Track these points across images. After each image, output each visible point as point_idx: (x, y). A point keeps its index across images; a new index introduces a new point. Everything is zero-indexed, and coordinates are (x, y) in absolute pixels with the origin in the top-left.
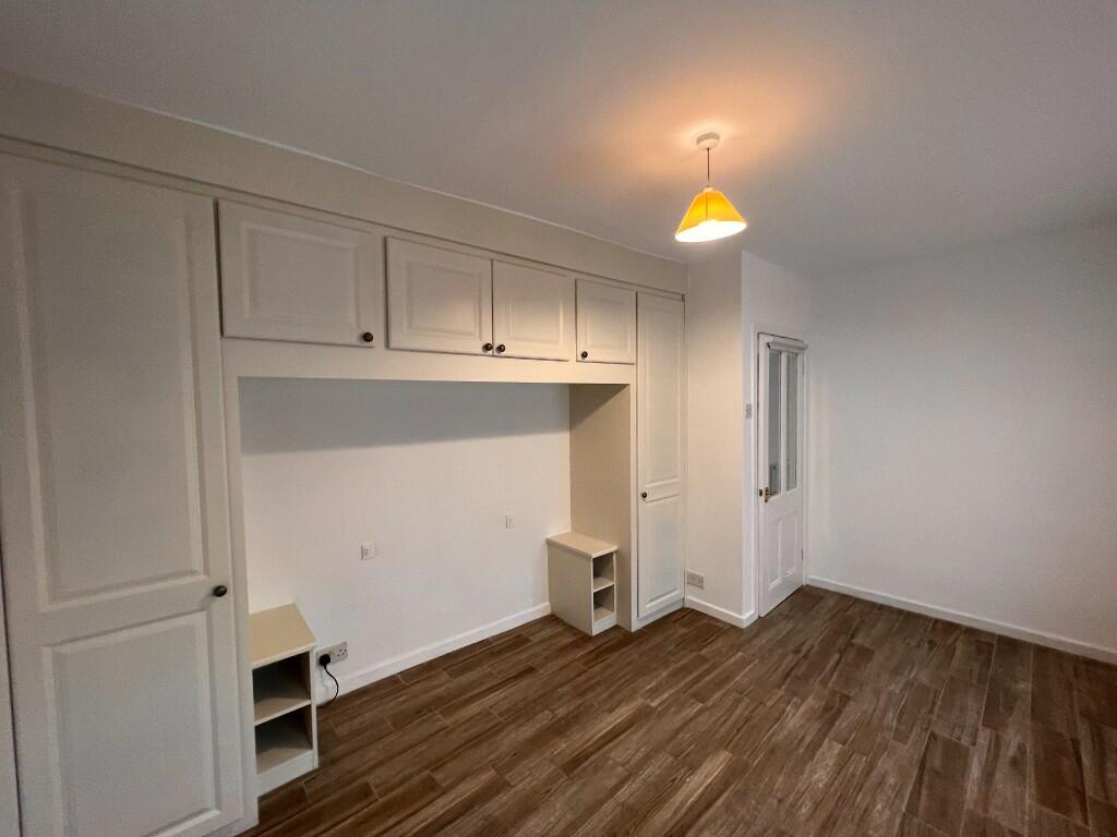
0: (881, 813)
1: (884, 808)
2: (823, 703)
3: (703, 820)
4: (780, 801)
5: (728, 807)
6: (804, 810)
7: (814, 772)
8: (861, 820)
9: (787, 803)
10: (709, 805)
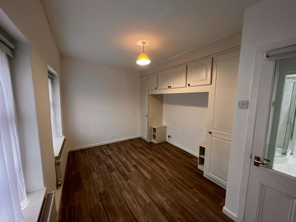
0: (128, 196)
1: (128, 197)
2: (167, 210)
3: (137, 170)
4: (137, 181)
5: (138, 174)
6: (134, 184)
7: (142, 191)
8: (128, 191)
9: (136, 182)
10: (139, 172)
